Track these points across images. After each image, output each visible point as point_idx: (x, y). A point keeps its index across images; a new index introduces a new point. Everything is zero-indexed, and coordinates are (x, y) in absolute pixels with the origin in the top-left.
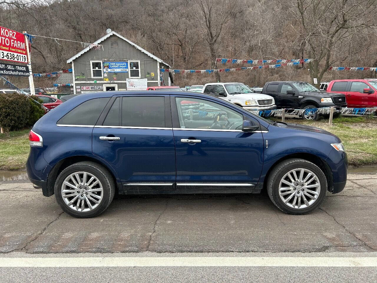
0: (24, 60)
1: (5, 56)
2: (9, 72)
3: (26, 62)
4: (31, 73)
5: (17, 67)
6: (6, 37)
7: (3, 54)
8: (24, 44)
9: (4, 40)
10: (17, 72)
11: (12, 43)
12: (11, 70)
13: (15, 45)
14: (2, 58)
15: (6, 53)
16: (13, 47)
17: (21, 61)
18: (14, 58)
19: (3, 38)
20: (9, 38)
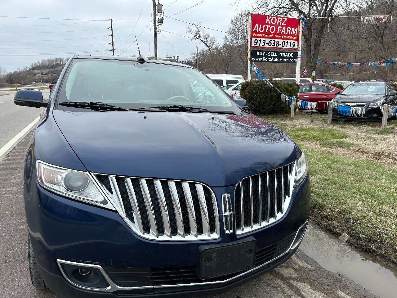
0: (292, 46)
1: (267, 44)
2: (269, 60)
3: (296, 47)
4: (299, 59)
5: (281, 54)
6: (271, 25)
7: (264, 41)
8: (296, 29)
9: (269, 28)
10: (280, 58)
11: (279, 30)
12: (273, 57)
13: (283, 31)
14: (262, 45)
15: (267, 40)
16: (279, 34)
17: (288, 47)
18: (277, 45)
19: (268, 26)
20: (276, 25)
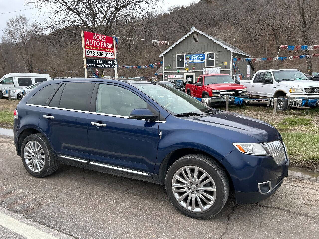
0: (111, 56)
1: (96, 54)
2: (98, 66)
3: (113, 57)
4: (116, 66)
5: (105, 61)
6: (97, 40)
7: (94, 52)
8: (112, 44)
9: (96, 42)
10: (105, 65)
11: (102, 44)
12: (100, 64)
13: (104, 45)
14: (93, 55)
15: (96, 52)
16: (103, 47)
17: (109, 57)
18: (102, 55)
19: (95, 41)
20: (99, 41)
